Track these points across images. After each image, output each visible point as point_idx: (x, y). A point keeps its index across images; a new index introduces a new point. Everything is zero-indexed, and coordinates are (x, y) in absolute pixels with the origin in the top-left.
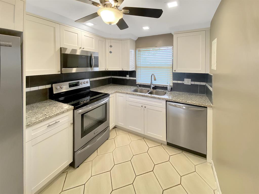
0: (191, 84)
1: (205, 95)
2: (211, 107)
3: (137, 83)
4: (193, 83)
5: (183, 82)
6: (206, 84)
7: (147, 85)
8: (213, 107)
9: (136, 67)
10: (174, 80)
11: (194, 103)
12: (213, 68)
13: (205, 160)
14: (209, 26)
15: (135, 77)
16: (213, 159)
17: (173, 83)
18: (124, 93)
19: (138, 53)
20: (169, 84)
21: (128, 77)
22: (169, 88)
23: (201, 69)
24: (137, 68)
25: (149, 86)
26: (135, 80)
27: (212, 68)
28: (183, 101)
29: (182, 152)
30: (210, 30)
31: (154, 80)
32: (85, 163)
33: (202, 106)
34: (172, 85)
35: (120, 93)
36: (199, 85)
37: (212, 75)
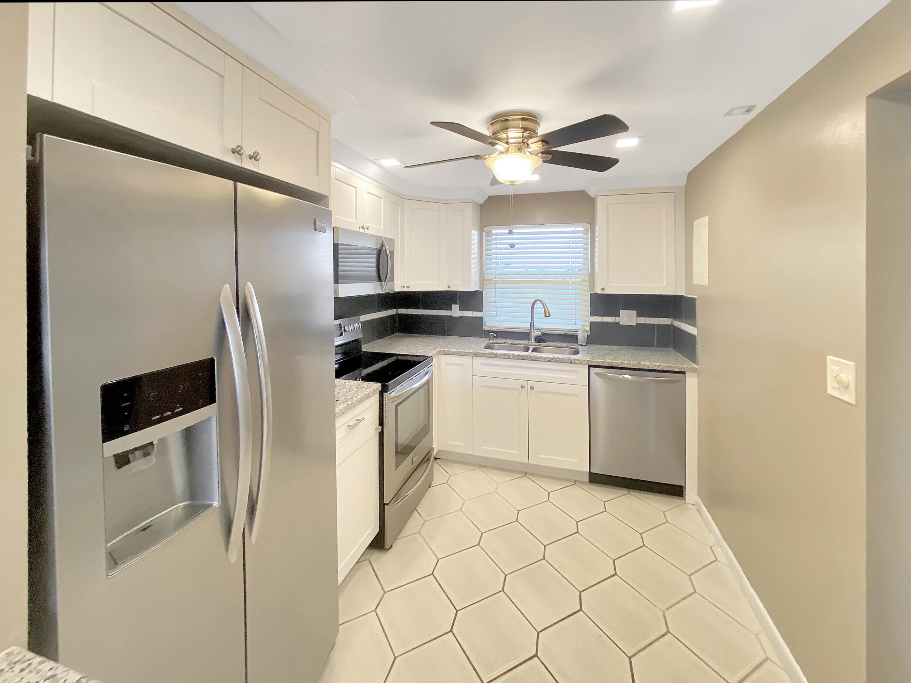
0: (637, 324)
1: (671, 349)
2: (695, 370)
3: (486, 328)
4: (642, 320)
5: (617, 319)
6: (672, 322)
7: (516, 330)
8: (698, 370)
9: (482, 280)
10: (593, 313)
11: (658, 364)
12: (696, 280)
13: (683, 502)
14: (684, 182)
15: (481, 311)
16: (699, 494)
17: (592, 324)
18: (465, 354)
19: (486, 241)
20: (582, 326)
21: (456, 311)
22: (582, 335)
23: (665, 285)
24: (486, 282)
25: (525, 336)
26: (481, 318)
27: (695, 282)
28: (632, 362)
29: (628, 492)
30: (685, 191)
31: (545, 316)
32: (400, 540)
33: (676, 370)
34: (588, 328)
35: (453, 354)
36: (657, 325)
37: (695, 298)
